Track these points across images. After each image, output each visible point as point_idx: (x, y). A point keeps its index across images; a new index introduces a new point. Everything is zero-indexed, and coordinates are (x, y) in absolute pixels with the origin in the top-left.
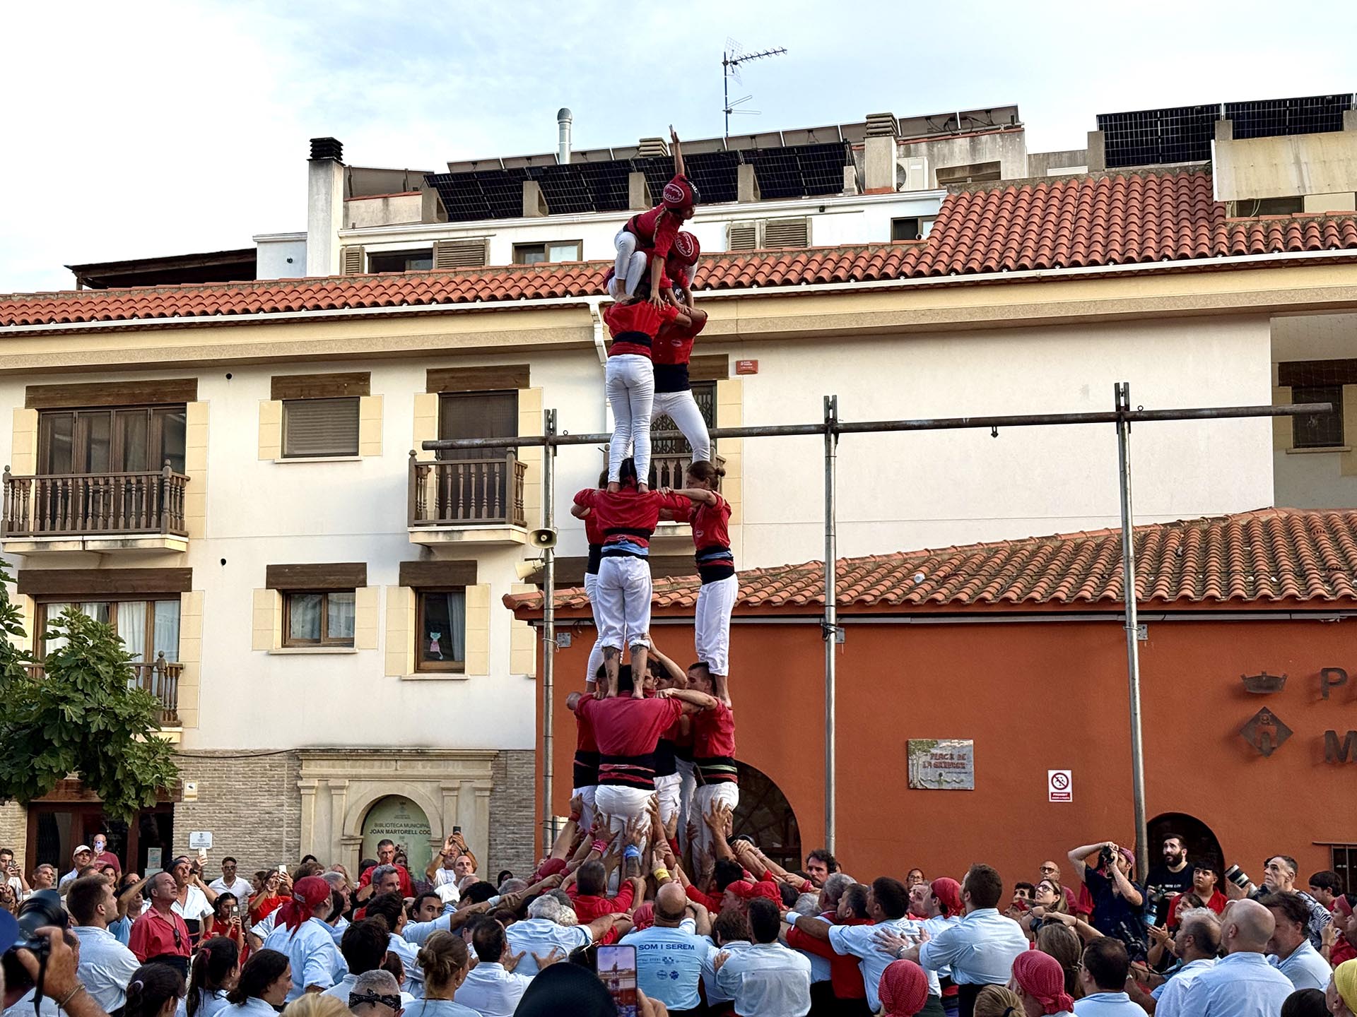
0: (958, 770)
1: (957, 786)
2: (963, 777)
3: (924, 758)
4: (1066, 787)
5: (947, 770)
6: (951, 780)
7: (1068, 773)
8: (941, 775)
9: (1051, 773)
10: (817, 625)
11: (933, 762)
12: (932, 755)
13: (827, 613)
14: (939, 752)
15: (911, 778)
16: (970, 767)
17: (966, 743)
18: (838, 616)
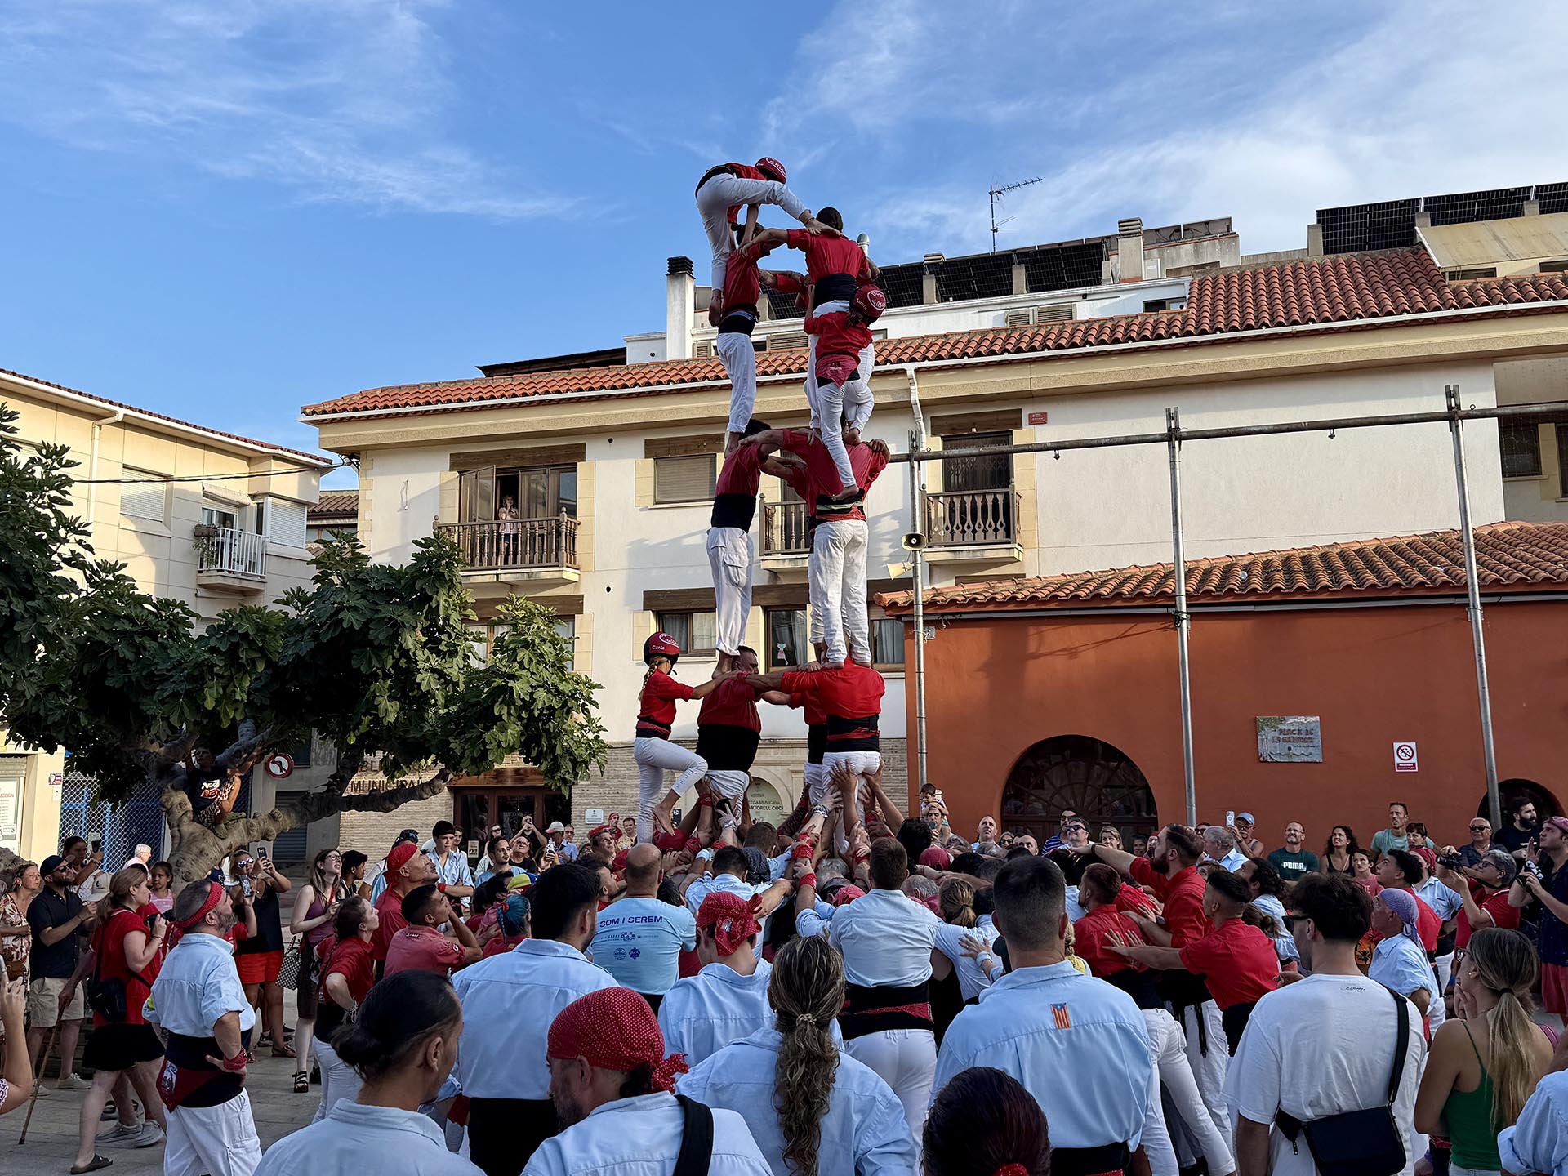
0: (1305, 744)
1: (1306, 759)
2: (1311, 750)
3: (1272, 734)
4: (1411, 757)
5: (1295, 744)
6: (1300, 753)
7: (1413, 745)
8: (1289, 749)
9: (1396, 745)
10: (1168, 615)
11: (1282, 737)
12: (1281, 731)
13: (1178, 602)
14: (1286, 728)
15: (1260, 751)
16: (1318, 742)
17: (1313, 719)
18: (1188, 606)
